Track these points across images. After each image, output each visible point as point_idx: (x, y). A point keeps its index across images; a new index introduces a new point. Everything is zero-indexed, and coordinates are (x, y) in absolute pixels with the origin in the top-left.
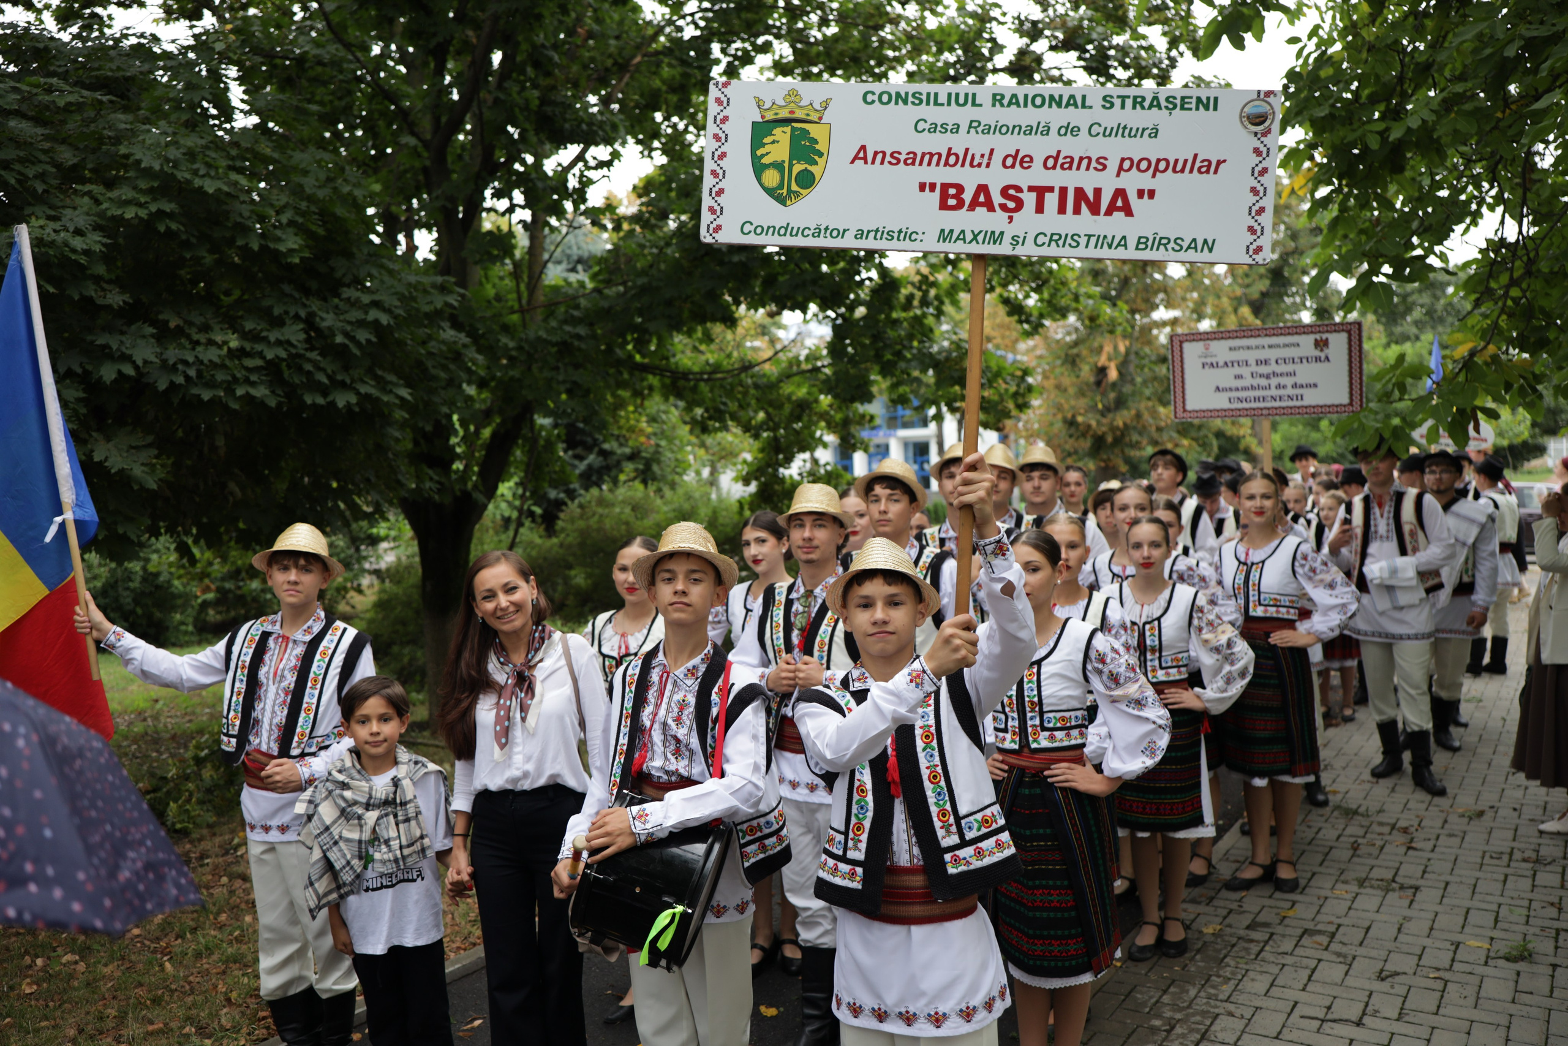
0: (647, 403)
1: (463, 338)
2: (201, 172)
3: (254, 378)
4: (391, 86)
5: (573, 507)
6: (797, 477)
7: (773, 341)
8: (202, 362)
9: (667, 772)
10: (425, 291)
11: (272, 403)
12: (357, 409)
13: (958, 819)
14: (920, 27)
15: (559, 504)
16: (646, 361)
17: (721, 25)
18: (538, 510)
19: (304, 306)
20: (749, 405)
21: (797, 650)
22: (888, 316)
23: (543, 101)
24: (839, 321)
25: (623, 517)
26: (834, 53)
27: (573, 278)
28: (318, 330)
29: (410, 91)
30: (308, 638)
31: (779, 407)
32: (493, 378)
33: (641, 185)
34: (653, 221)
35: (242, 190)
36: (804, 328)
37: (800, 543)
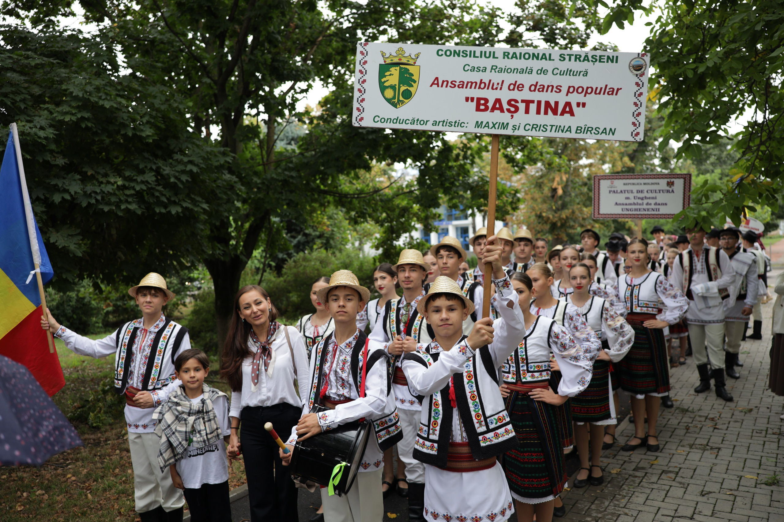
0: (327, 210)
1: (234, 179)
2: (103, 98)
3: (130, 200)
4: (197, 53)
5: (291, 262)
6: (402, 246)
7: (390, 178)
8: (104, 192)
9: (338, 395)
10: (216, 156)
11: (139, 212)
12: (182, 215)
13: (486, 418)
15: (284, 261)
16: (326, 188)
17: (362, 21)
18: (273, 264)
19: (155, 163)
20: (377, 210)
21: (403, 333)
22: (447, 165)
23: (273, 60)
24: (423, 167)
25: (316, 267)
26: (418, 34)
28: (162, 176)
29: (207, 56)
30: (157, 330)
31: (393, 210)
32: (250, 198)
33: (323, 101)
34: (329, 119)
35: (123, 106)
36: (405, 171)
37: (404, 279)
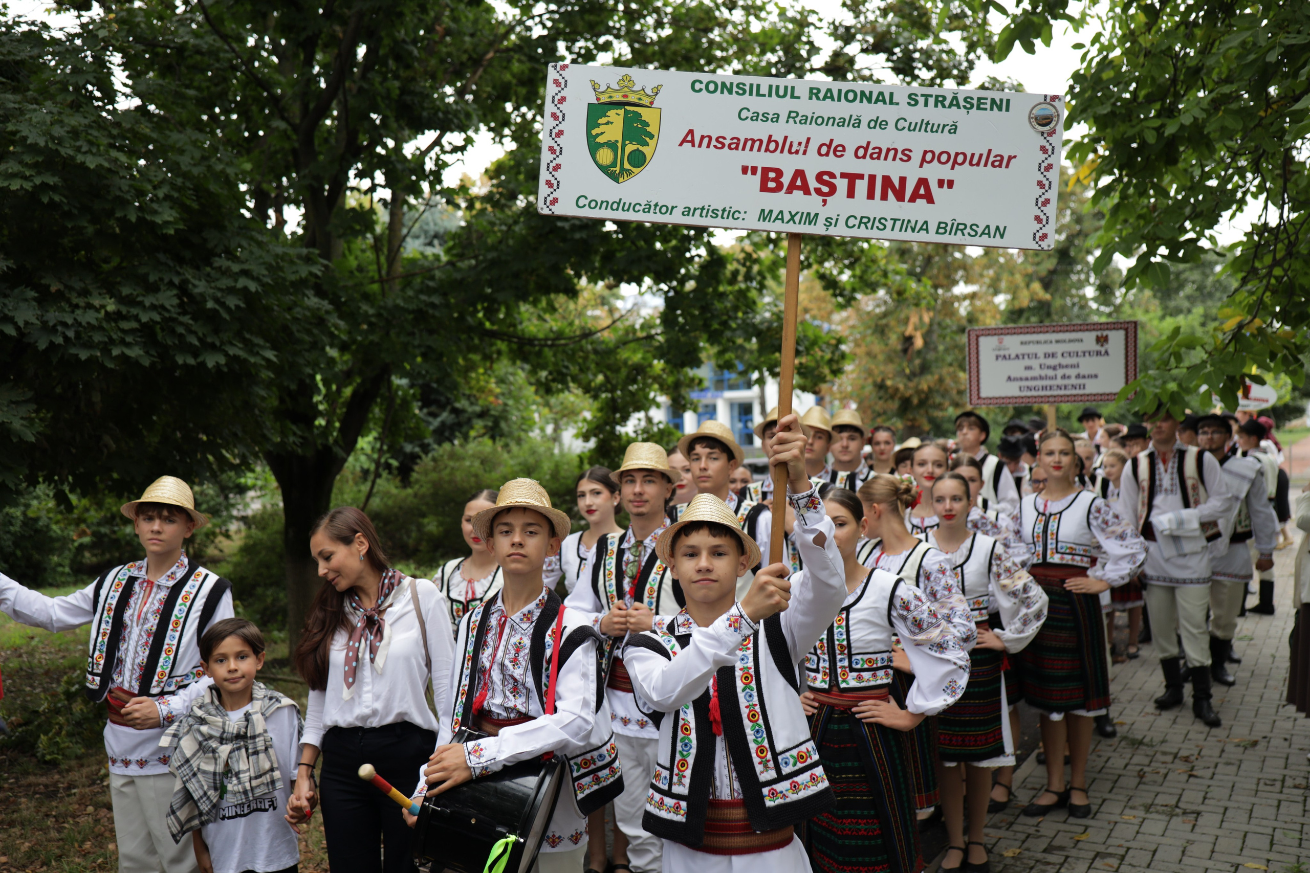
0: (495, 366)
1: (326, 305)
2: (84, 149)
3: (129, 339)
4: (263, 73)
5: (427, 460)
6: (632, 435)
7: (611, 311)
8: (80, 324)
9: (506, 709)
10: (292, 262)
11: (146, 362)
12: (225, 370)
13: (775, 755)
14: (746, 31)
15: (414, 458)
16: (495, 328)
17: (566, 26)
18: (394, 463)
19: (178, 273)
20: (588, 369)
21: (628, 596)
22: (715, 290)
23: (403, 91)
24: (671, 294)
25: (473, 470)
26: (668, 53)
27: (429, 251)
28: (191, 296)
29: (282, 79)
30: (171, 583)
31: (617, 370)
32: (354, 341)
33: (493, 168)
34: (503, 201)
35: (122, 166)
36: (640, 299)
37: (632, 497)
